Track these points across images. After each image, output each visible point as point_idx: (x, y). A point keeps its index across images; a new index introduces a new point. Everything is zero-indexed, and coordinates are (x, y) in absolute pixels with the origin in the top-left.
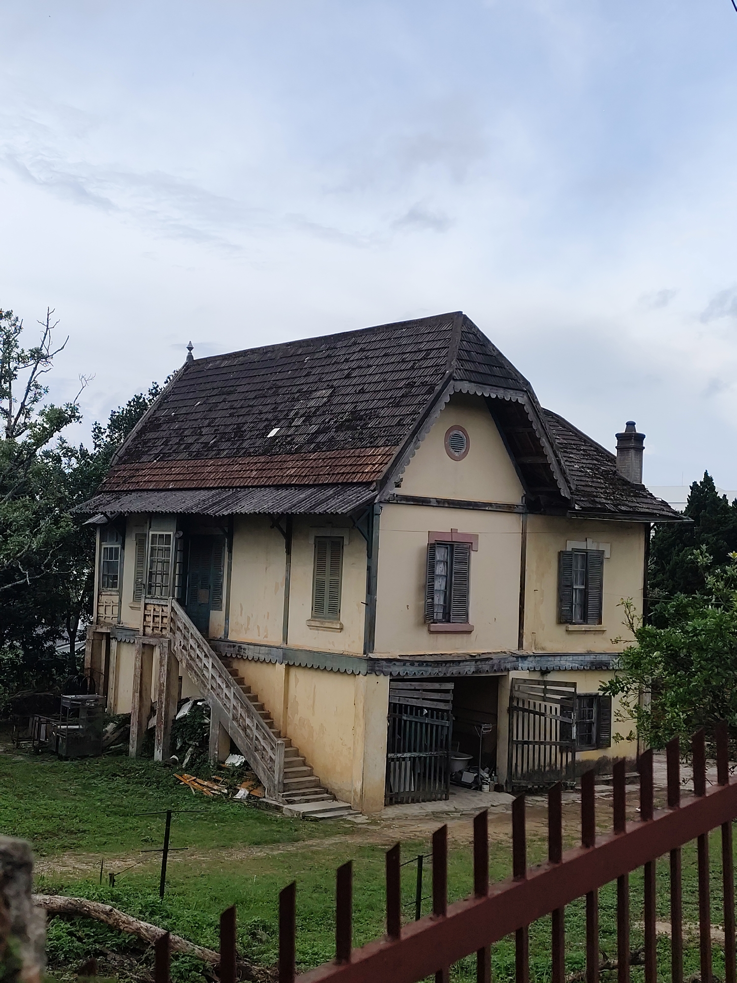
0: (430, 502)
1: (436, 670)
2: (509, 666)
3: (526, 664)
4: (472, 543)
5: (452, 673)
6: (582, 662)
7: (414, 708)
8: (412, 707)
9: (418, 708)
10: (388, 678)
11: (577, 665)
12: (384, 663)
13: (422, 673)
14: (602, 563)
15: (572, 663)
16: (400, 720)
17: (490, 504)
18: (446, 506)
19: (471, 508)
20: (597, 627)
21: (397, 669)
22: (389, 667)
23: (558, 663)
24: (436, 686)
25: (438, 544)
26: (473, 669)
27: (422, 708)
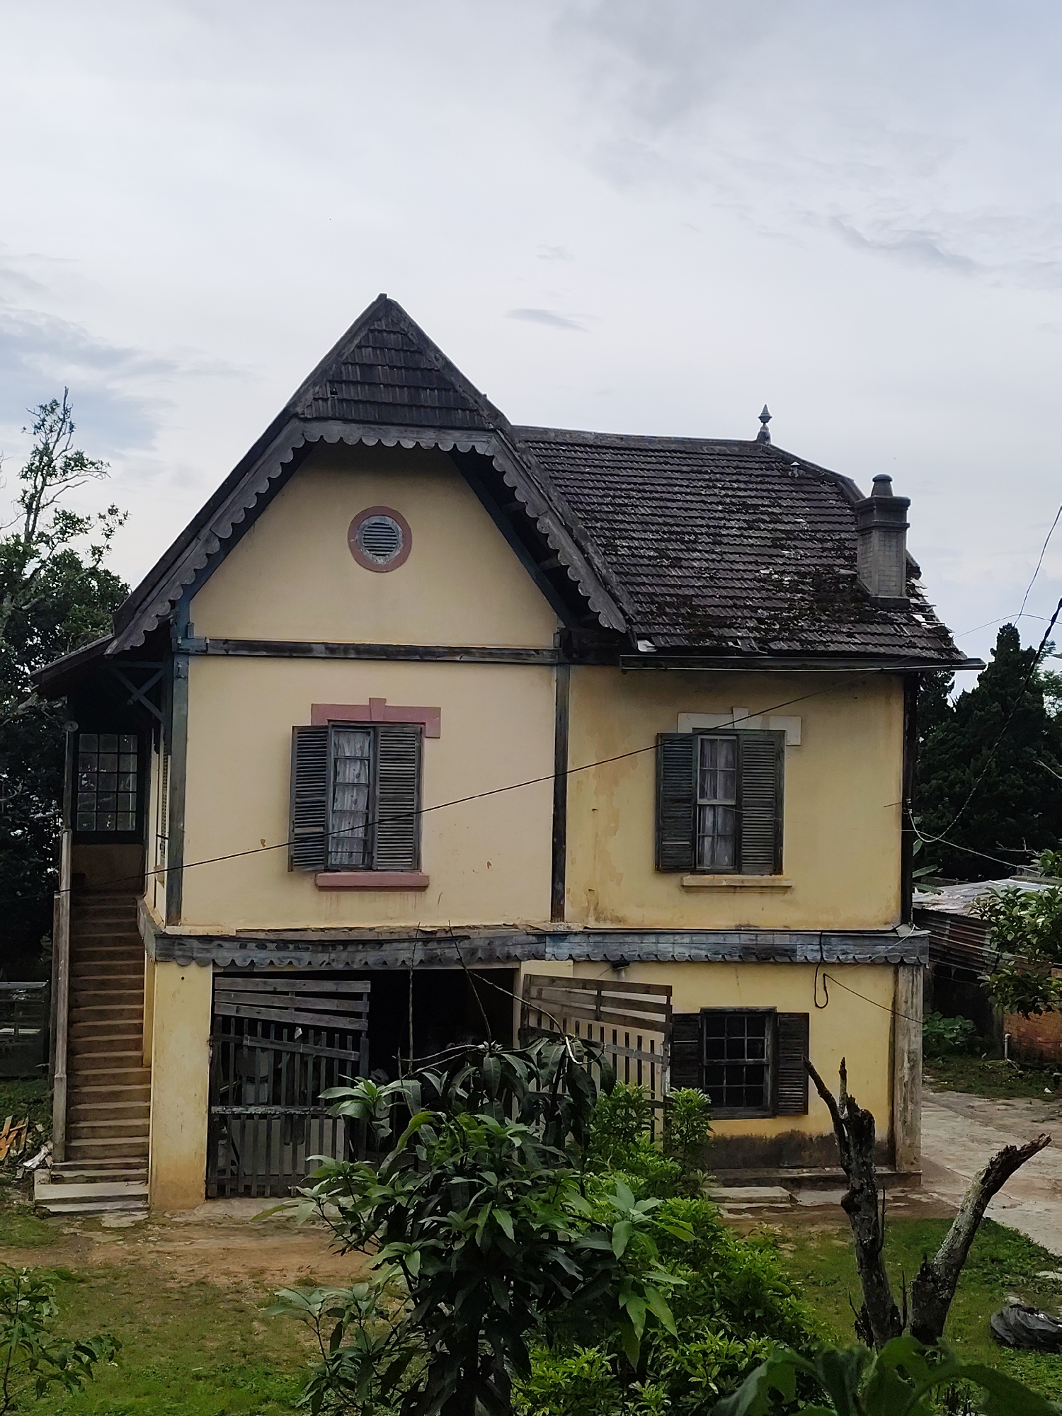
0: (310, 650)
1: (325, 957)
2: (518, 951)
3: (565, 948)
4: (424, 724)
5: (366, 963)
6: (718, 948)
7: (273, 1026)
8: (266, 1023)
9: (280, 1026)
10: (210, 970)
11: (703, 953)
12: (196, 944)
13: (291, 963)
14: (779, 756)
15: (691, 948)
16: (239, 1046)
17: (466, 651)
18: (353, 656)
19: (418, 658)
20: (767, 879)
21: (226, 955)
22: (208, 951)
23: (653, 948)
24: (328, 986)
25: (333, 726)
26: (419, 955)
27: (292, 1027)
